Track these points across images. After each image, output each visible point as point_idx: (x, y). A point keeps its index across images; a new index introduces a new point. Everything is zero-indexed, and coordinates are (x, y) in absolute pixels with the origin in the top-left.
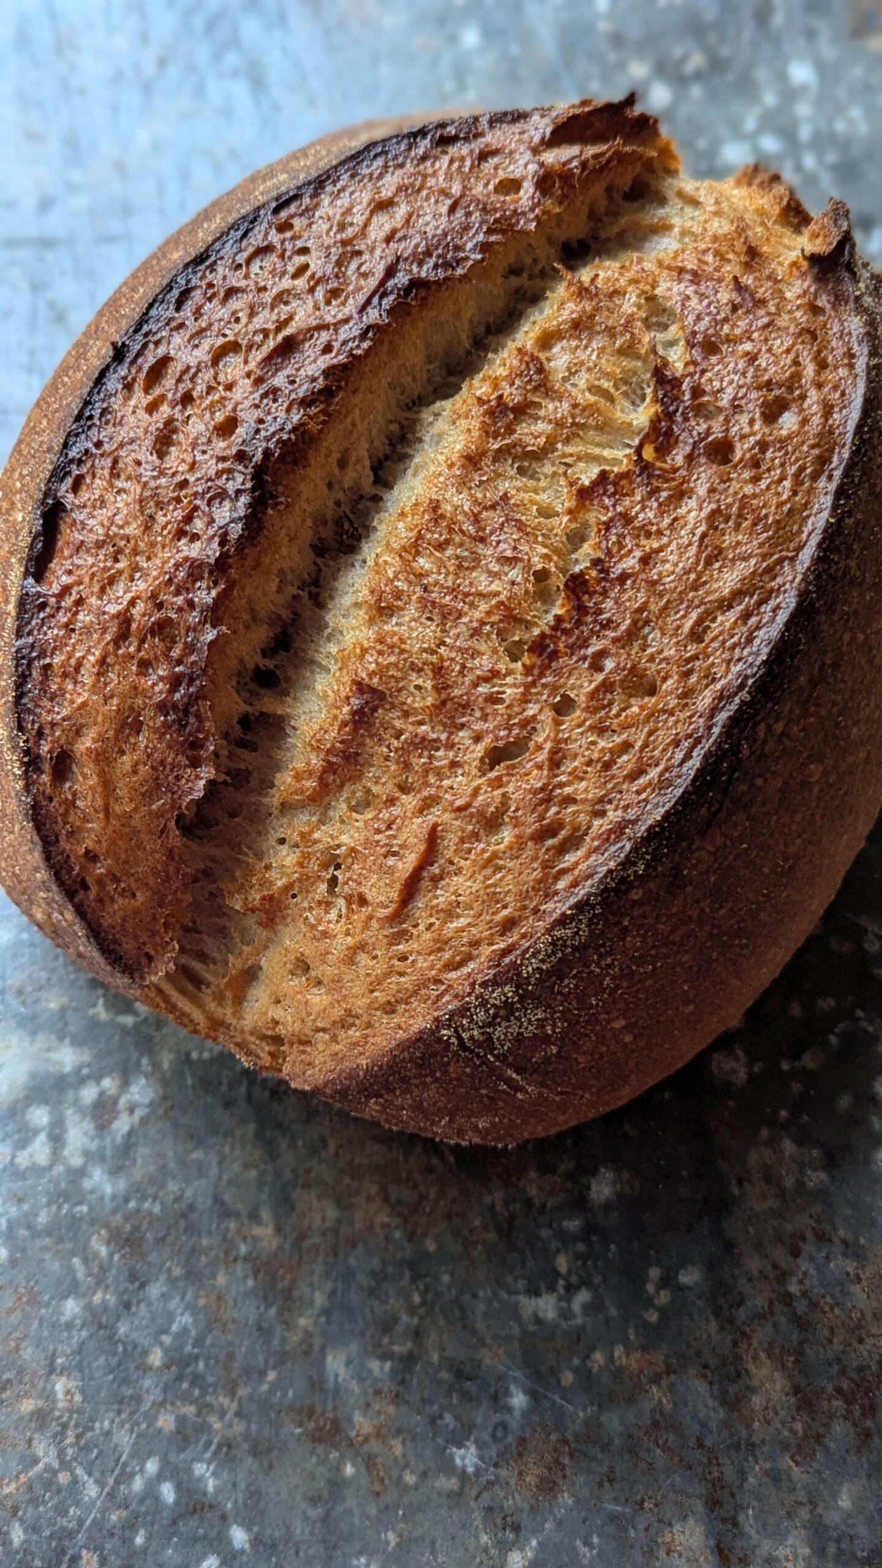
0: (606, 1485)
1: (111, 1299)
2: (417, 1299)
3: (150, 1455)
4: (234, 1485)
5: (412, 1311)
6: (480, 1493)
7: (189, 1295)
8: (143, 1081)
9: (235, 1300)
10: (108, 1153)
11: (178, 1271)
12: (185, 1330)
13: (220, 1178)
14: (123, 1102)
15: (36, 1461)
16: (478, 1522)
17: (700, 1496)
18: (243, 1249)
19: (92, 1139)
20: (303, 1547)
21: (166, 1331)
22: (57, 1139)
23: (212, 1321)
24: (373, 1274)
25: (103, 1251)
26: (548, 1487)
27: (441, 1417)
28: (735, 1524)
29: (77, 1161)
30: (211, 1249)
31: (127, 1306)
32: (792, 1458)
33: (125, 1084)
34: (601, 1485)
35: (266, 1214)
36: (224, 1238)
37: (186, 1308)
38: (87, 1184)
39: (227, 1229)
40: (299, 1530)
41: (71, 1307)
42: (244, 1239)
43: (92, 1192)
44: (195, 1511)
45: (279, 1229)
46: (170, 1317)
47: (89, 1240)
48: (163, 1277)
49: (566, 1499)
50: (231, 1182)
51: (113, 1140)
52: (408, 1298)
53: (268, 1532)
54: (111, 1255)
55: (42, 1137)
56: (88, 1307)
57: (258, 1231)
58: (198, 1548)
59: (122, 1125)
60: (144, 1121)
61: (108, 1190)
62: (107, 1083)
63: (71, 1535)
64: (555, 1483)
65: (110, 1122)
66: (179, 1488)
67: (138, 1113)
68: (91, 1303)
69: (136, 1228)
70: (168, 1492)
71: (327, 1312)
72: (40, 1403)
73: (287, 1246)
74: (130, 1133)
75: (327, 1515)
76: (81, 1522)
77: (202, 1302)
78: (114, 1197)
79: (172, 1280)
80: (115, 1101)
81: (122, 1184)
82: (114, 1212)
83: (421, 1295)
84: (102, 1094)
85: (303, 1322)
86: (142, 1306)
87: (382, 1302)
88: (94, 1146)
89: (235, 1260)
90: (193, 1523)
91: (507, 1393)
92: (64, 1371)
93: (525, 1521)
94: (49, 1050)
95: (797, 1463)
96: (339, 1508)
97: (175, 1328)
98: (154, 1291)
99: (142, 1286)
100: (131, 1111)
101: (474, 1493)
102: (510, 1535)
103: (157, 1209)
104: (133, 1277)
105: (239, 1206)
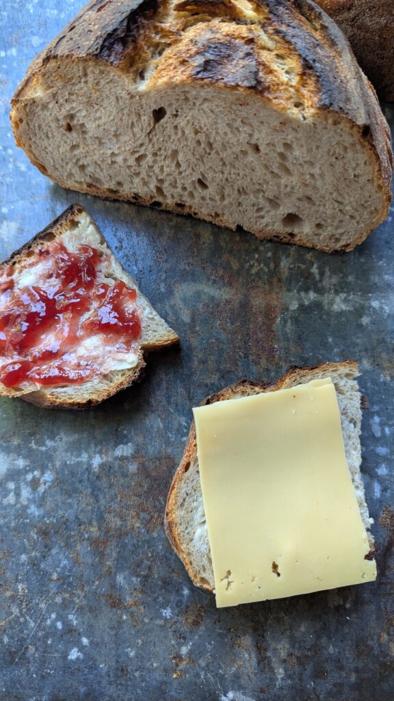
0: (217, 623)
1: (38, 554)
2: (150, 555)
3: (53, 612)
4: (83, 623)
5: (148, 559)
6: (171, 626)
7: (67, 553)
8: (49, 472)
9: (83, 555)
10: (37, 499)
11: (63, 544)
12: (65, 566)
13: (78, 509)
14: (42, 480)
15: (12, 613)
16: (171, 636)
17: (251, 627)
18: (86, 536)
19: (31, 494)
20: (108, 645)
21: (58, 567)
22: (18, 495)
23: (76, 562)
24: (134, 545)
25: (35, 537)
26: (196, 623)
27: (158, 598)
28: (263, 637)
29: (25, 503)
30: (75, 536)
31: (44, 557)
32: (284, 613)
33: (43, 473)
34: (215, 623)
35: (95, 523)
36: (79, 532)
37: (66, 558)
38: (29, 511)
39: (80, 529)
40: (106, 638)
41: (24, 557)
42: (87, 533)
43: (31, 514)
44: (69, 632)
45: (99, 529)
46: (60, 561)
47: (30, 532)
48: (57, 546)
49: (202, 628)
50: (82, 511)
51: (38, 495)
52: (147, 554)
53: (95, 639)
54: (38, 538)
55: (12, 494)
56: (30, 558)
57: (92, 529)
58: (70, 645)
59: (42, 489)
60: (50, 487)
61: (37, 514)
62: (36, 473)
63: (25, 640)
64: (199, 622)
65: (37, 488)
66: (63, 623)
67: (48, 484)
68: (31, 557)
69: (47, 528)
70: (59, 625)
71: (117, 560)
72: (13, 593)
73: (102, 535)
74: (44, 492)
75: (117, 633)
76: (28, 635)
77: (71, 556)
78: (39, 516)
79: (61, 548)
80: (39, 480)
81: (42, 512)
82: (39, 522)
83: (151, 553)
84: (34, 477)
85: (108, 563)
86: (50, 557)
87: (137, 556)
88: (31, 497)
89: (84, 540)
90: (68, 636)
91: (182, 589)
92: (21, 581)
93: (188, 635)
94: (14, 460)
95: (286, 615)
96: (121, 631)
97: (61, 565)
98: (54, 551)
99: (50, 550)
100: (45, 484)
101: (170, 626)
102: (182, 641)
103: (55, 521)
104: (46, 546)
105: (85, 520)
